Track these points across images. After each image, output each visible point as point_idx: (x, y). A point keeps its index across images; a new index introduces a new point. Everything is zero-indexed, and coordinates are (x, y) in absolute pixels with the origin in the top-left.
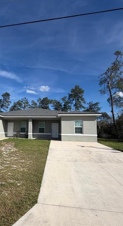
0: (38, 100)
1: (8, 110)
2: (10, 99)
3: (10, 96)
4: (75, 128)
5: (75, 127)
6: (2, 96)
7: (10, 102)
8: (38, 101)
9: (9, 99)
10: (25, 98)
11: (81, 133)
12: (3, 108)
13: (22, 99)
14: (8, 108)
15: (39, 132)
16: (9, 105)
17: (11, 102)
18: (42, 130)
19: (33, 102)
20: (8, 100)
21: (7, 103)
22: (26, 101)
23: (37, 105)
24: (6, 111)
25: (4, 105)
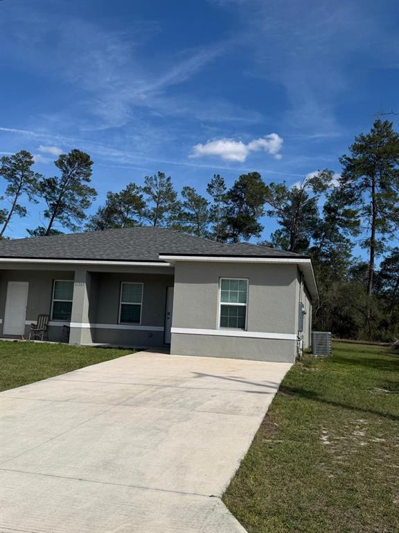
0: (210, 186)
1: (83, 226)
2: (90, 178)
3: (92, 167)
4: (222, 306)
5: (221, 303)
6: (60, 164)
7: (93, 192)
8: (209, 191)
9: (88, 180)
10: (161, 175)
11: (242, 326)
12: (61, 218)
13: (148, 179)
14: (83, 216)
15: (121, 321)
16: (86, 204)
17: (95, 194)
18: (130, 315)
19: (189, 194)
20: (83, 183)
21: (80, 194)
22: (164, 189)
23: (208, 207)
24: (74, 229)
25: (64, 205)
